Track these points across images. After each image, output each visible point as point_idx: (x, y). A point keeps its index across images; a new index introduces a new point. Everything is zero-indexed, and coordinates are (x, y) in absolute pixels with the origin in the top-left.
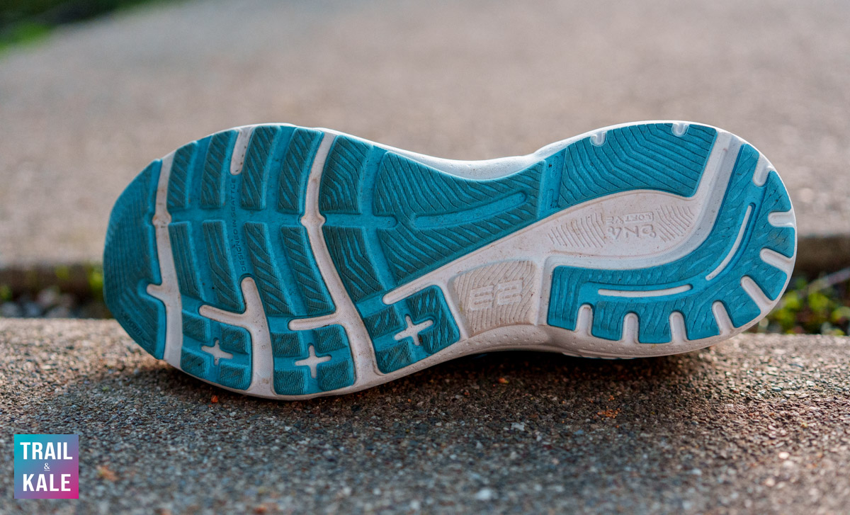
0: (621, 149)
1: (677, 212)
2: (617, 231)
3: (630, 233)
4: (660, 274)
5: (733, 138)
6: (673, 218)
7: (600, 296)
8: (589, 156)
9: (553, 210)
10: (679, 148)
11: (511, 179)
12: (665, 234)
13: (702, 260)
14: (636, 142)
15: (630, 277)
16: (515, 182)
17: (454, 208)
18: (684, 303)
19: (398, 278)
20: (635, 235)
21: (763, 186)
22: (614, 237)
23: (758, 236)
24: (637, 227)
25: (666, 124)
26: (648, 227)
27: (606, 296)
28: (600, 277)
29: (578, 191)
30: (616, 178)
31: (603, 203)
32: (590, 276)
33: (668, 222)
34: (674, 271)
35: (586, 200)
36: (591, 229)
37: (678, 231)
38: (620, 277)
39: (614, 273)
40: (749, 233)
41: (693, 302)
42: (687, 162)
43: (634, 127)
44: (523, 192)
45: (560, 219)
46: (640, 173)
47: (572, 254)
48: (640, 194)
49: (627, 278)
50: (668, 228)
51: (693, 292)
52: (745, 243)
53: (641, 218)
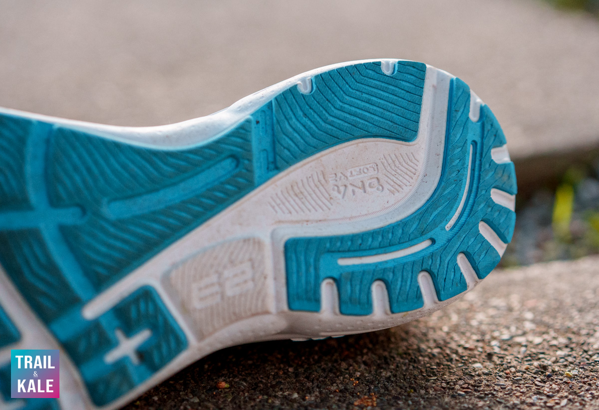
0: (333, 95)
1: (401, 160)
2: (342, 189)
3: (356, 190)
4: (400, 231)
5: (439, 73)
6: (398, 167)
7: (341, 267)
8: (299, 106)
9: (271, 173)
10: (393, 88)
11: (218, 142)
12: (392, 186)
13: (440, 209)
14: (347, 86)
15: (370, 240)
16: (223, 146)
17: (155, 185)
18: (431, 260)
19: (99, 284)
20: (362, 191)
21: (478, 121)
22: (340, 196)
23: (486, 175)
24: (362, 182)
25: (374, 63)
26: (373, 180)
27: (348, 266)
28: (339, 244)
29: (296, 148)
30: (334, 129)
31: (323, 159)
32: (328, 245)
33: (394, 173)
34: (414, 226)
35: (305, 157)
36: (314, 191)
37: (405, 181)
38: (360, 241)
39: (353, 238)
40: (476, 173)
41: (439, 258)
42: (405, 103)
43: (341, 69)
44: (233, 156)
45: (278, 183)
46: (358, 120)
47: (297, 222)
48: (361, 144)
49: (368, 241)
50: (395, 179)
51: (436, 246)
52: (475, 186)
53: (366, 171)
